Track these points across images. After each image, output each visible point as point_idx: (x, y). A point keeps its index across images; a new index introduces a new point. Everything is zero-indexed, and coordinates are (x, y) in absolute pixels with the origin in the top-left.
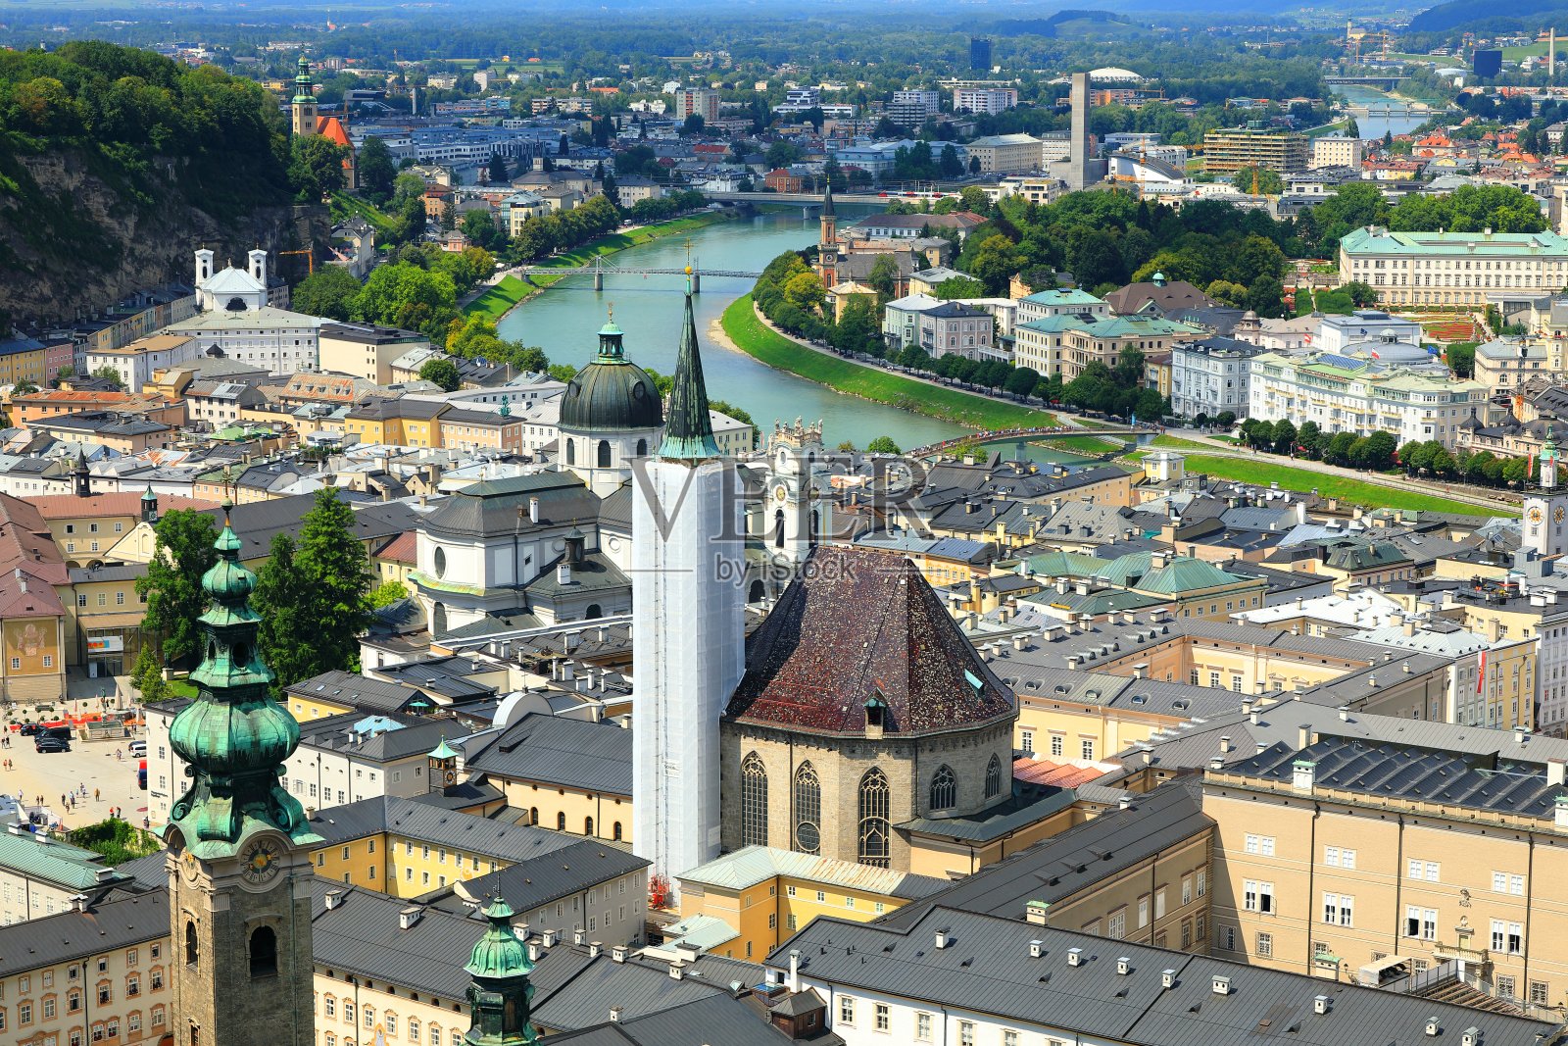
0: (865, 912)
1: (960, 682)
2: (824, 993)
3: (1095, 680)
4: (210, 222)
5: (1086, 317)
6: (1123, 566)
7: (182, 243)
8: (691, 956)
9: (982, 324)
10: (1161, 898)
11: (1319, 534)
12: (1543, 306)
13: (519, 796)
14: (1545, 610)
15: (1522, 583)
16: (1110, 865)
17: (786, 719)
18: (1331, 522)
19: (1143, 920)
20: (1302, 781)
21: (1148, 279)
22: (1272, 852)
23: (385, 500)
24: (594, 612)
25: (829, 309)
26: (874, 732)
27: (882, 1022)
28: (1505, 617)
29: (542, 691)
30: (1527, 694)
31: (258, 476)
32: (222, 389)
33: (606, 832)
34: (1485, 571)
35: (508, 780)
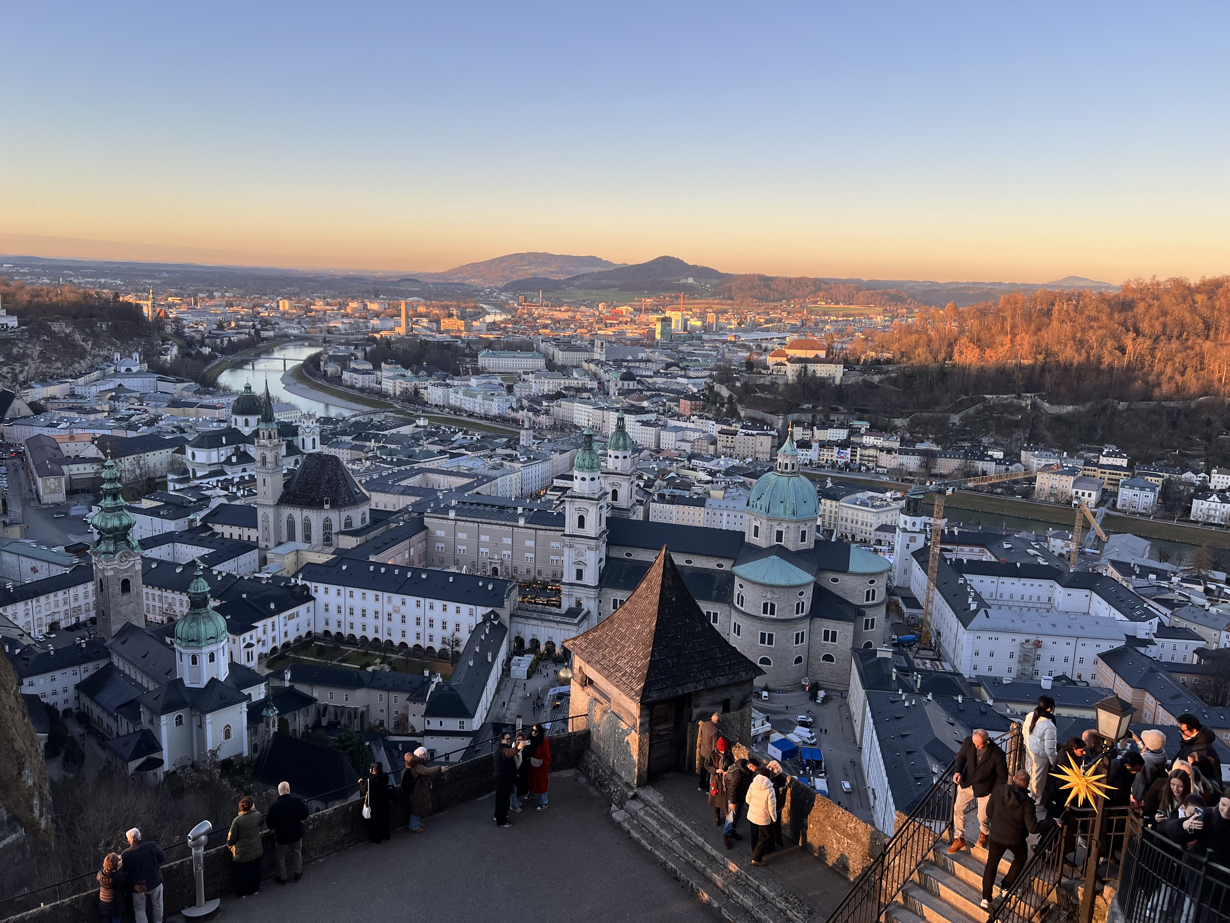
0: (322, 559)
1: (353, 491)
2: (308, 584)
3: (396, 487)
4: (119, 343)
5: (404, 376)
6: (408, 452)
7: (108, 350)
9: (373, 377)
10: (412, 549)
11: (464, 441)
12: (532, 373)
13: (218, 528)
14: (523, 463)
15: (519, 455)
16: (395, 542)
17: (300, 504)
18: (469, 437)
19: (407, 556)
20: (452, 514)
21: (422, 364)
22: (443, 535)
23: (178, 434)
24: (244, 470)
25: (326, 371)
26: (327, 506)
27: (326, 592)
28: (513, 464)
29: (226, 496)
30: (519, 485)
31: (133, 427)
32: (123, 398)
33: (246, 539)
34: (509, 451)
35: (214, 523)
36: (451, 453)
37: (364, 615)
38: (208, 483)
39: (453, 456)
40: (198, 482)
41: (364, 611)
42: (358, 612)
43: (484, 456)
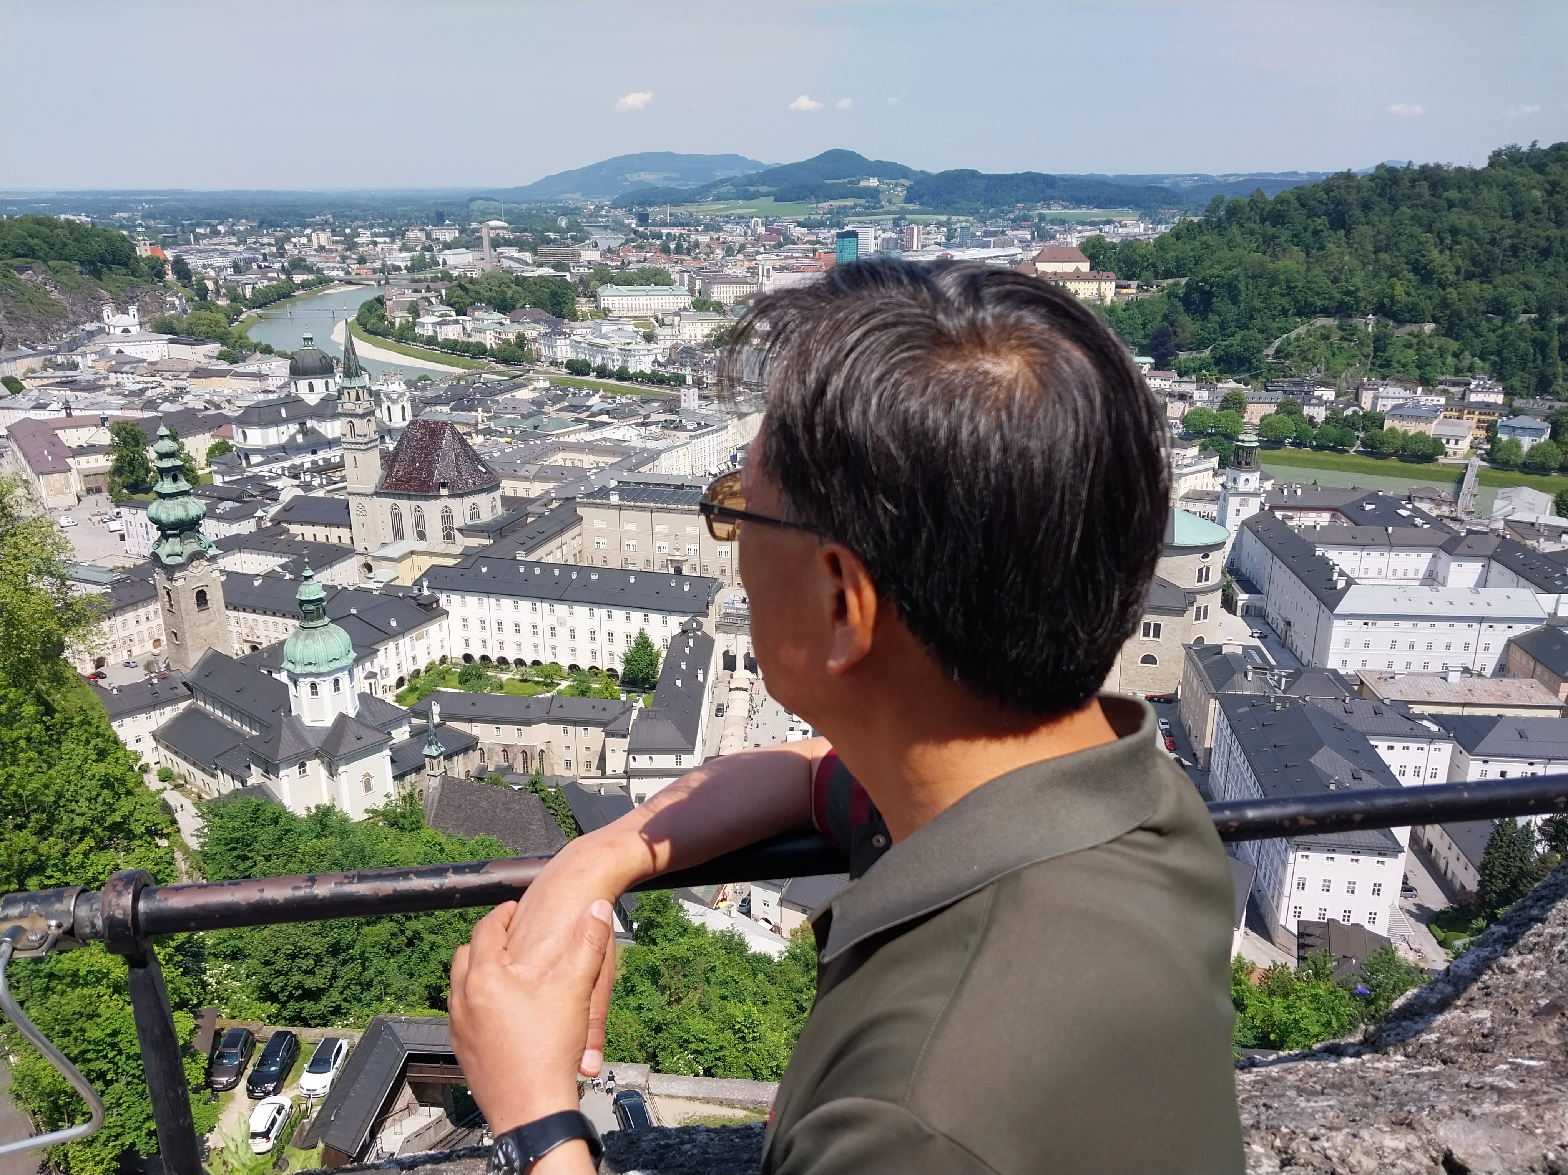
0: (451, 562)
1: (477, 470)
2: (438, 594)
3: (527, 467)
4: (108, 295)
5: (500, 323)
6: (532, 421)
7: (95, 304)
8: (381, 585)
9: (458, 328)
11: (605, 406)
12: (677, 314)
13: (294, 529)
14: (692, 431)
15: (684, 421)
16: (543, 536)
17: (407, 489)
18: (609, 401)
19: (559, 555)
20: (614, 499)
21: (523, 307)
22: (604, 526)
23: (213, 411)
24: (314, 452)
25: (392, 324)
26: (444, 492)
27: (463, 602)
28: (679, 433)
29: (298, 485)
30: (689, 461)
31: (150, 405)
32: (126, 368)
33: (336, 541)
34: (669, 417)
35: (290, 523)
36: (590, 422)
37: (518, 631)
38: (270, 471)
39: (594, 426)
40: (256, 470)
41: (517, 625)
42: (508, 627)
43: (637, 425)
